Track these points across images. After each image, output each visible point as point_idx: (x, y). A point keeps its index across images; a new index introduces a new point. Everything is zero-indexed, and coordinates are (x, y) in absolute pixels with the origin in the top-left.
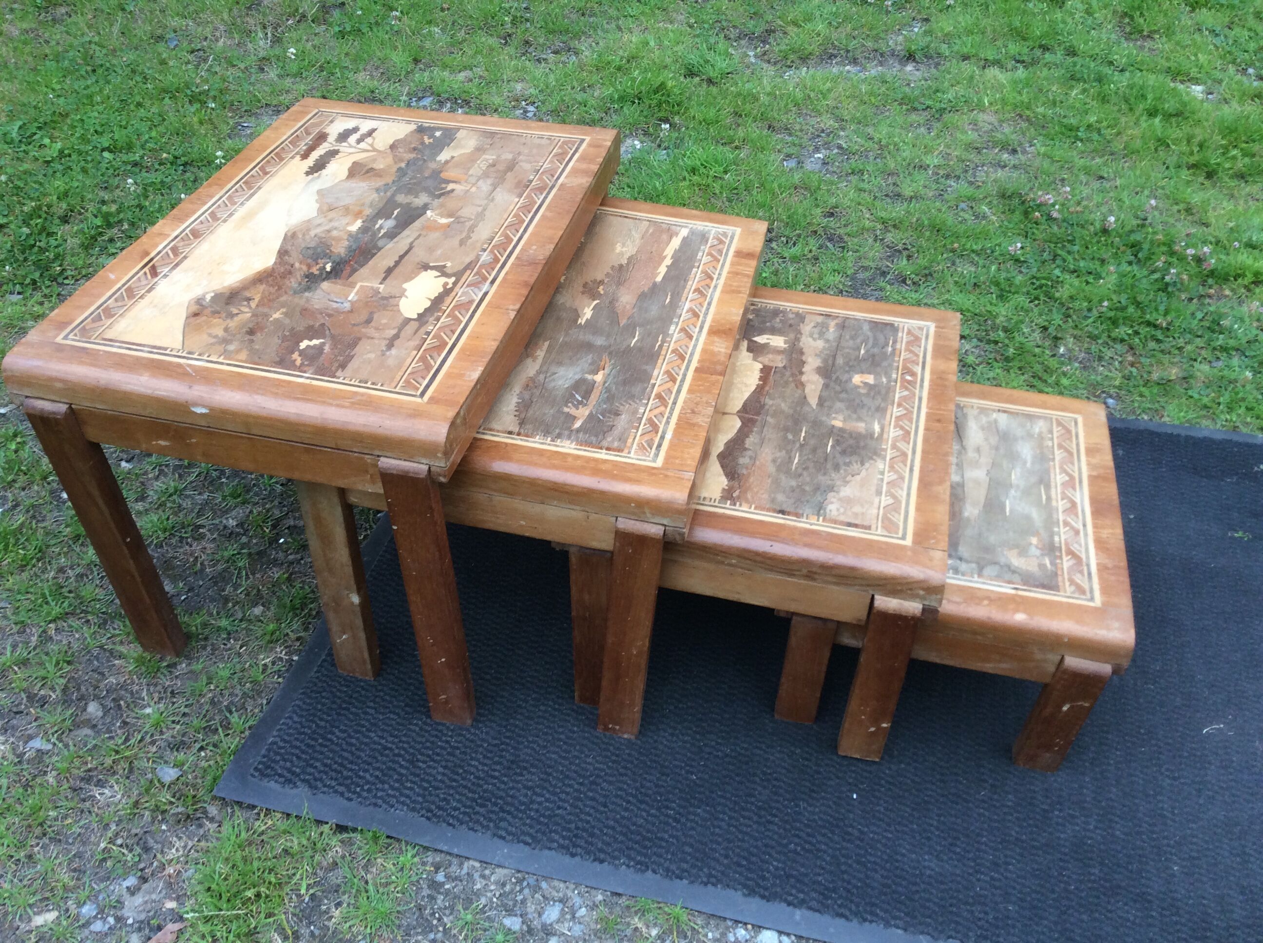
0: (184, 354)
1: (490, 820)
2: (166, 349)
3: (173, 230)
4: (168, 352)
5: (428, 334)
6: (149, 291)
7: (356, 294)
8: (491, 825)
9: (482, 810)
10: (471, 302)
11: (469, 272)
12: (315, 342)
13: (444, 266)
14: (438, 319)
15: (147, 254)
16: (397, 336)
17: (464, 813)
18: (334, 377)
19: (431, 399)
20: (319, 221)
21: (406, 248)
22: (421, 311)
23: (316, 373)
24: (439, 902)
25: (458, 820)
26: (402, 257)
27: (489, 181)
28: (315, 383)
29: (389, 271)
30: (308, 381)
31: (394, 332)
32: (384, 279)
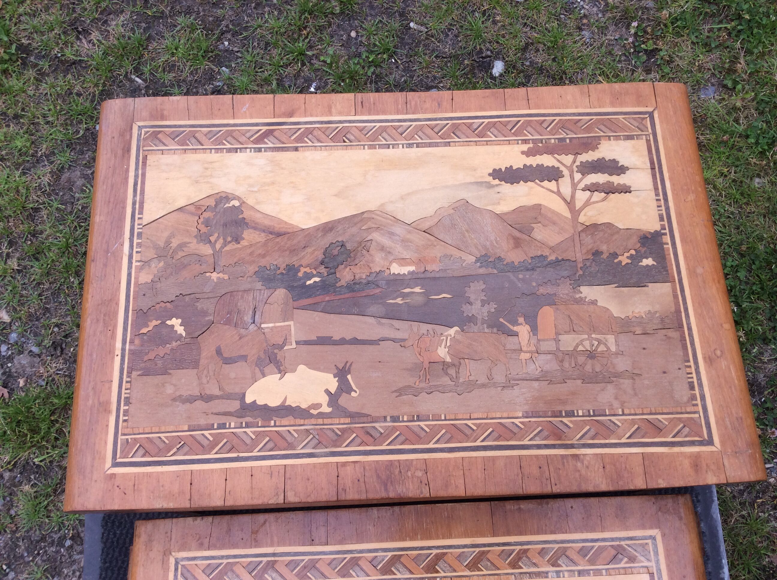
0: (136, 231)
1: (111, 562)
2: (141, 213)
3: (340, 114)
4: (137, 216)
5: (222, 426)
6: (229, 150)
7: (272, 329)
8: (108, 565)
9: (116, 554)
10: (291, 446)
11: (348, 420)
12: (180, 330)
13: (350, 390)
14: (248, 426)
15: (291, 115)
16: (208, 398)
17: (113, 542)
18: (129, 373)
19: (113, 476)
20: (398, 230)
21: (375, 337)
22: (259, 403)
23: (132, 352)
24: (52, 549)
25: (107, 540)
26: (355, 341)
27: (553, 366)
28: (118, 360)
29: (323, 341)
30: (118, 352)
31: (217, 392)
32: (307, 343)
